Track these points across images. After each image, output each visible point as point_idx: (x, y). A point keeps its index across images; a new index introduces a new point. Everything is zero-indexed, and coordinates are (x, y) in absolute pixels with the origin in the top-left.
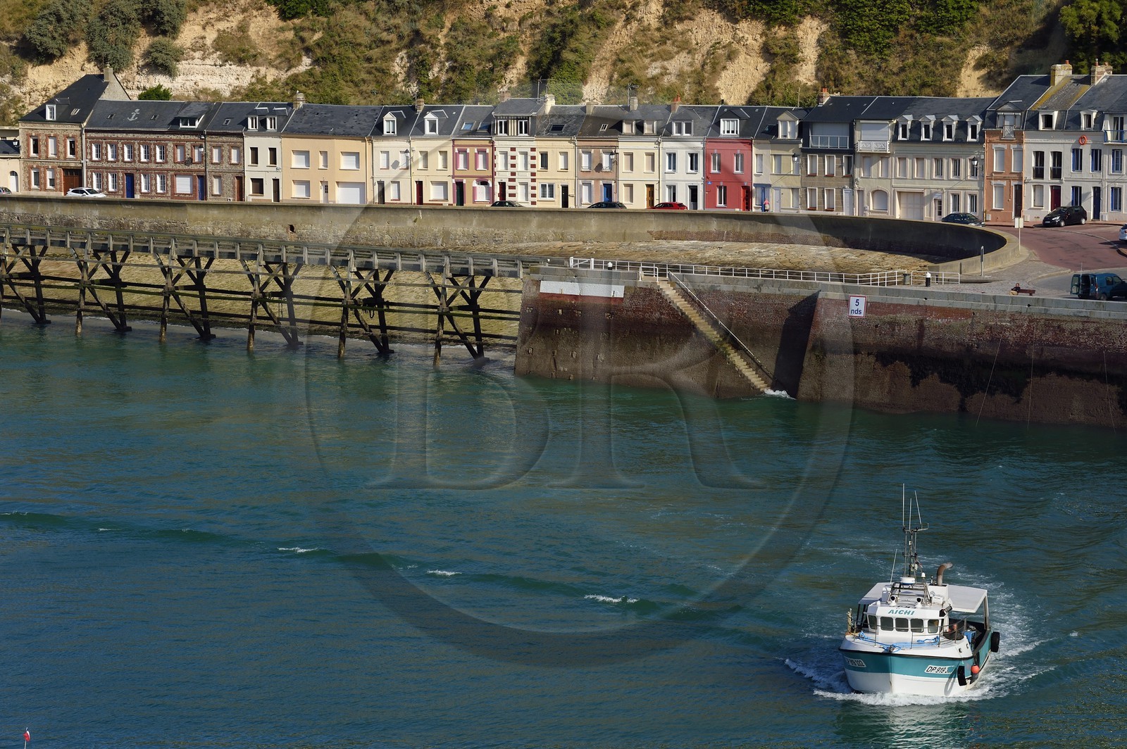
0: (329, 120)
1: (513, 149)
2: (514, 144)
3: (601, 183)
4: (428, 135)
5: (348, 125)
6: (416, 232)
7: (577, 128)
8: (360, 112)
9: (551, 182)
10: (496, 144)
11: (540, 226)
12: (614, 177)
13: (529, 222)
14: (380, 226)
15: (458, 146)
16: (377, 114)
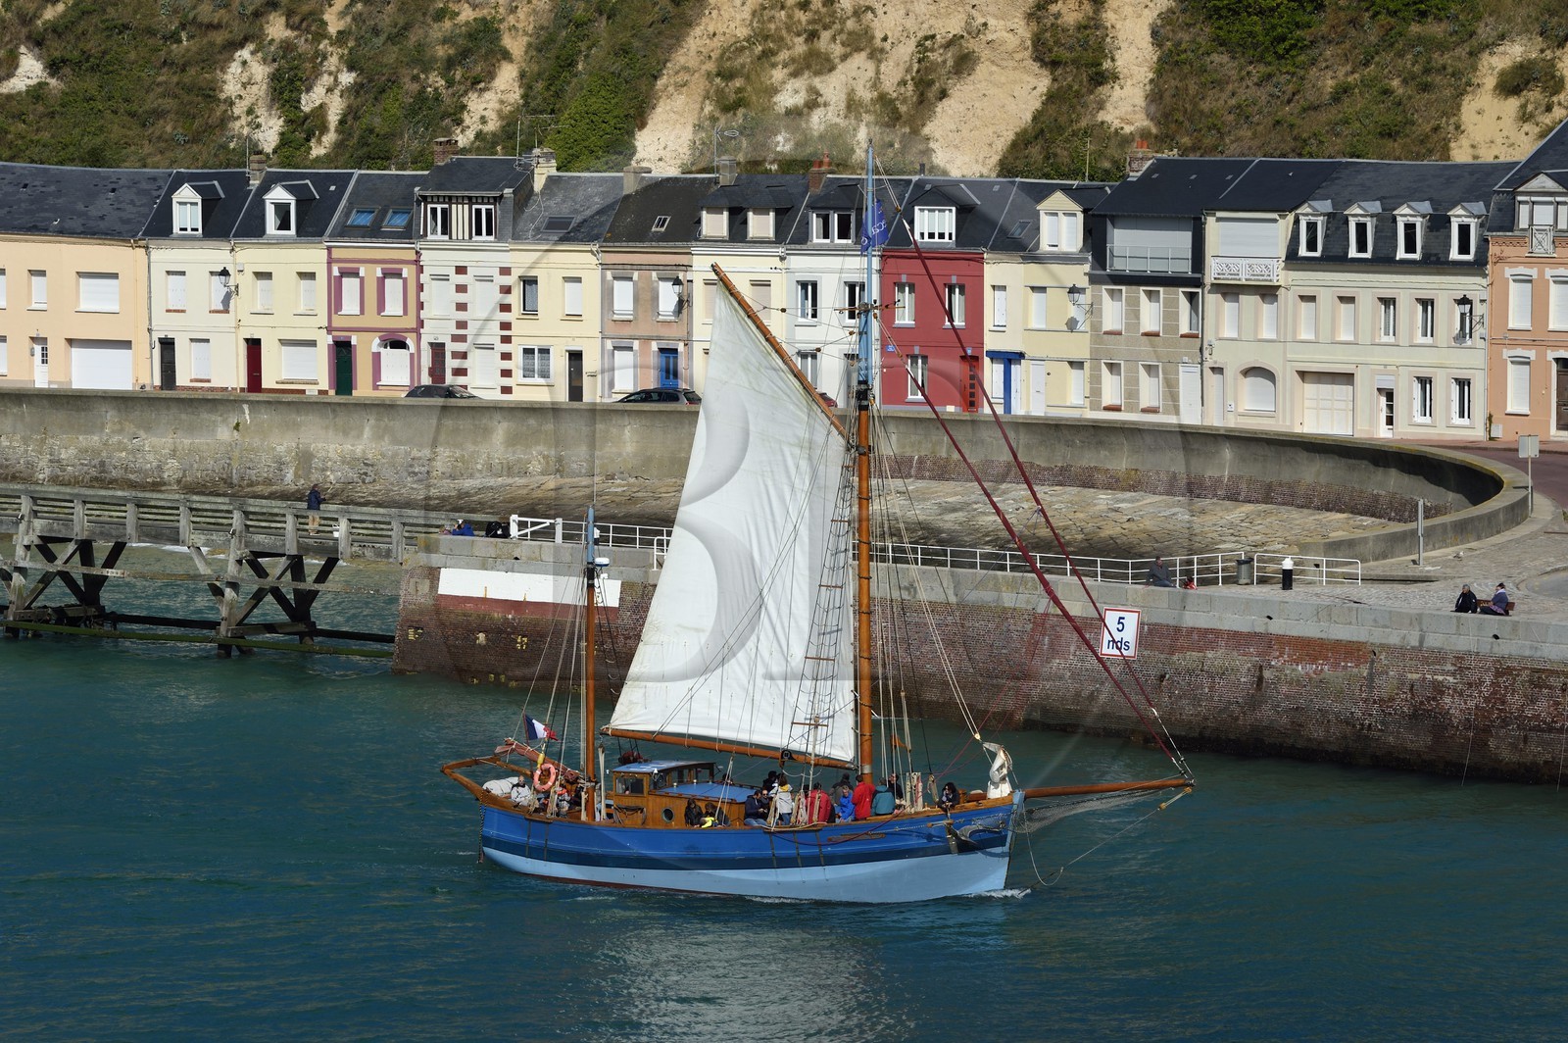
0: (51, 201)
1: (461, 270)
2: (461, 258)
3: (654, 346)
4: (274, 237)
5: (94, 212)
6: (236, 454)
7: (602, 224)
8: (121, 182)
9: (543, 343)
10: (426, 256)
11: (512, 440)
12: (683, 334)
13: (487, 432)
14: (155, 440)
15: (339, 261)
16: (160, 188)
